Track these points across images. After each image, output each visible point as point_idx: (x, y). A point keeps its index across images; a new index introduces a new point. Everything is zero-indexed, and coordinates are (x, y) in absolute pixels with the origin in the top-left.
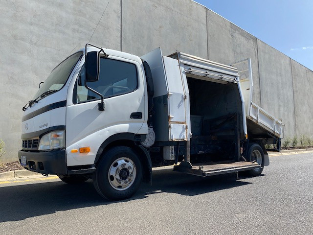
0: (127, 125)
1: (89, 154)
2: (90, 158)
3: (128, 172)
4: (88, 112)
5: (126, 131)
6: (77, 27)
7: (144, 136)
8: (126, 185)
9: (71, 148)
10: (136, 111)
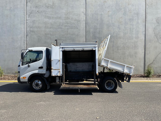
0: (37, 71)
1: (26, 79)
2: (26, 80)
3: (38, 85)
4: (25, 68)
5: (37, 73)
6: (66, 24)
7: (44, 74)
8: (38, 88)
9: (21, 77)
10: (40, 66)
